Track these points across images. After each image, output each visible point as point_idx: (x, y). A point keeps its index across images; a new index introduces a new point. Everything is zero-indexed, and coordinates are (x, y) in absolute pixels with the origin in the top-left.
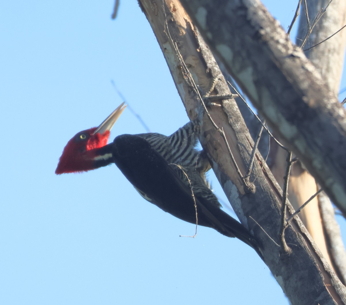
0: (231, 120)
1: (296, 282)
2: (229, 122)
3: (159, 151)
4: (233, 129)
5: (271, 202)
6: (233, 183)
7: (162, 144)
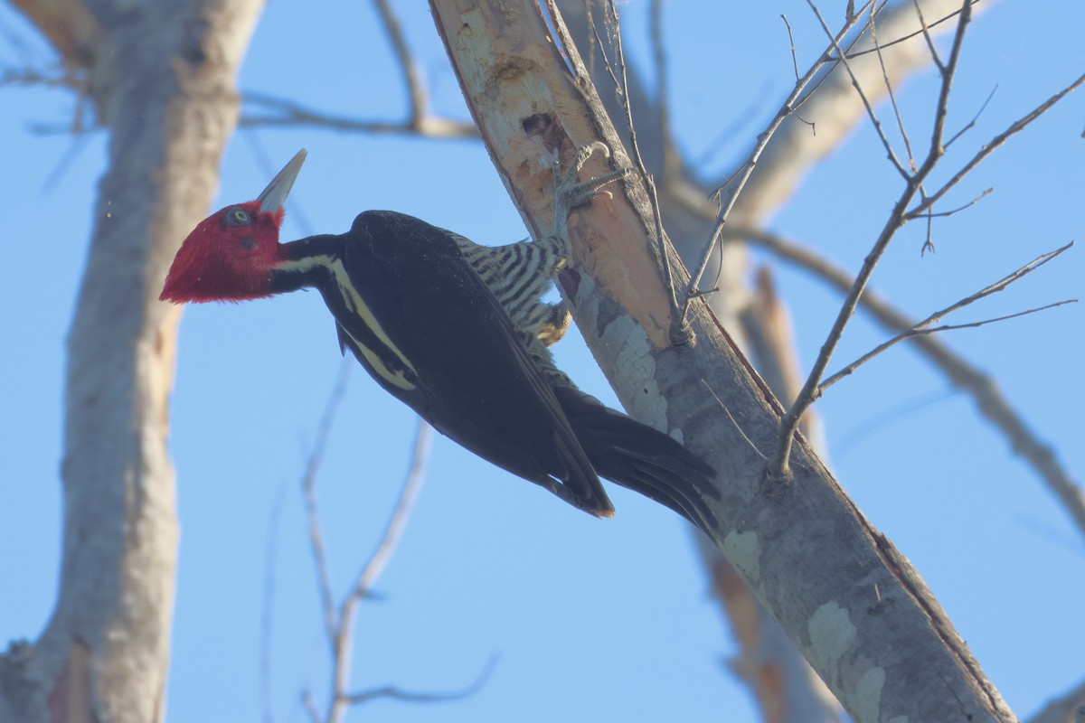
0: (631, 191)
1: (801, 543)
2: (628, 195)
3: (475, 269)
4: (635, 211)
5: (734, 372)
6: (636, 322)
7: (485, 258)
